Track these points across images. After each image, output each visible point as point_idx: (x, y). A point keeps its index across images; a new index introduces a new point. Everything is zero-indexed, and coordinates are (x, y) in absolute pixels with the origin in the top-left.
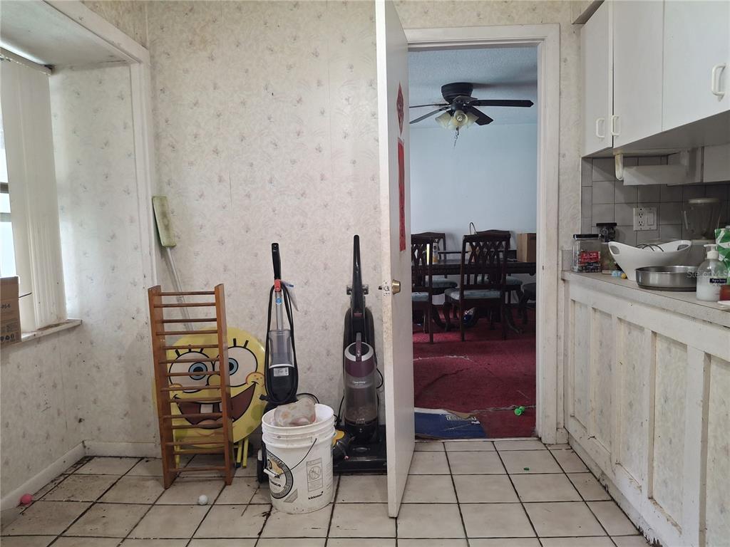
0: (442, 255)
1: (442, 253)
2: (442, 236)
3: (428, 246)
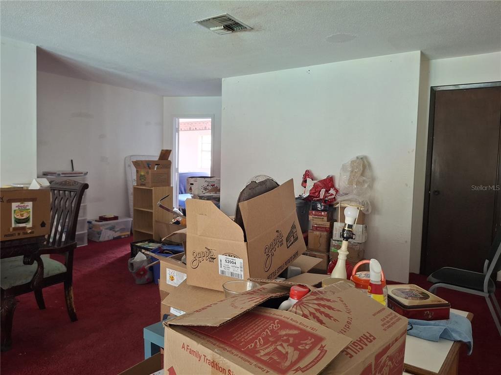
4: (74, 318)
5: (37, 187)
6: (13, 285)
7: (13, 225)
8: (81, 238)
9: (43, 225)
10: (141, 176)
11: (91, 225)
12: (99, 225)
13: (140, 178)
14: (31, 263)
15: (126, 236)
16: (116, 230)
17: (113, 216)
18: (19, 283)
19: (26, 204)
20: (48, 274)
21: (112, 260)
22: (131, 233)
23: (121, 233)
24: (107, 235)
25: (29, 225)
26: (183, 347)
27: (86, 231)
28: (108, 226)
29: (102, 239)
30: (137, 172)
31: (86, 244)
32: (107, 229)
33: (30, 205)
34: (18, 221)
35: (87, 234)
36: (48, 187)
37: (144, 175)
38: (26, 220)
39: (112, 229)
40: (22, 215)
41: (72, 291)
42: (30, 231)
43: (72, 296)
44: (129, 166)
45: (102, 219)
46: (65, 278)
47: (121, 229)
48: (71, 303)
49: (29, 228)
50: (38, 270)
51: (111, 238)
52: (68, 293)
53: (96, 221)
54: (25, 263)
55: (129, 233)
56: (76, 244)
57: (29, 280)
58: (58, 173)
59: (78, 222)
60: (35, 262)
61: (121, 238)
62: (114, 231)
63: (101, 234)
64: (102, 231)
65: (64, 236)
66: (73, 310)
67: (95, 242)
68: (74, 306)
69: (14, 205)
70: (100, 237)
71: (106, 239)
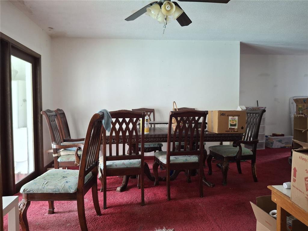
0: (153, 125)
1: (153, 124)
2: (152, 111)
3: (141, 119)
4: (256, 180)
5: (240, 110)
6: (228, 156)
7: (229, 127)
8: (261, 145)
9: (242, 128)
10: (299, 108)
11: (267, 138)
12: (272, 138)
13: (298, 109)
14: (236, 147)
15: (289, 147)
16: (283, 143)
17: (281, 134)
18: (230, 155)
19: (235, 117)
20: (244, 154)
21: (279, 158)
22: (292, 145)
23: (286, 145)
24: (277, 145)
25: (236, 127)
26: (300, 158)
27: (265, 141)
28: (278, 140)
29: (273, 147)
30: (297, 105)
31: (264, 148)
32: (277, 141)
33: (237, 118)
34: (232, 125)
35: (265, 143)
36: (245, 110)
37: (301, 108)
38: (235, 125)
39: (280, 141)
40: (233, 123)
41: (255, 166)
42: (236, 130)
43: (255, 168)
44: (292, 103)
45: (274, 135)
46: (252, 158)
47: (286, 142)
48: (254, 172)
49: (236, 129)
50: (239, 150)
51: (279, 147)
52: (253, 166)
53: (270, 136)
54: (234, 146)
55: (291, 145)
56: (258, 141)
57: (235, 155)
58: (250, 107)
59: (259, 135)
60: (238, 146)
61: (286, 148)
62: (281, 143)
63: (273, 144)
64: (274, 142)
65: (251, 139)
66: (255, 175)
67: (269, 148)
68: (256, 174)
69: (230, 118)
70: (272, 145)
71: (276, 147)
